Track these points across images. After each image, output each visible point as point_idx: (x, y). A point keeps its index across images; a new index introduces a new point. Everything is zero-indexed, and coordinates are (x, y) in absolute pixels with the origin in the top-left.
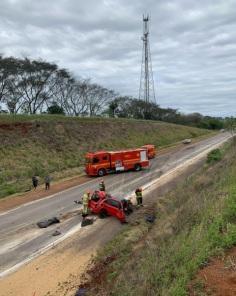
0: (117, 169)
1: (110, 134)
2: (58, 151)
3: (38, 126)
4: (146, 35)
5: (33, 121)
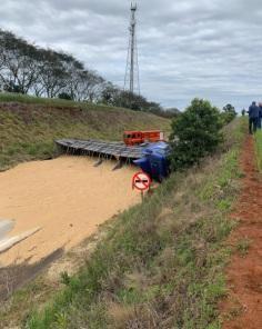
4: (133, 26)
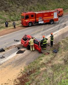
1: (36, 1)
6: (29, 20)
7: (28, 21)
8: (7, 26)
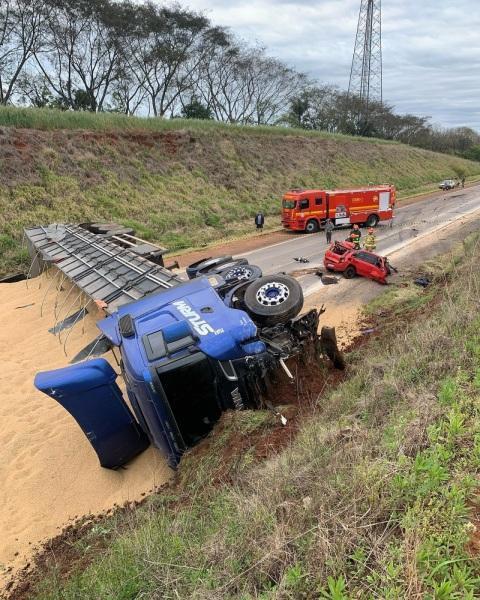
0: (338, 222)
1: (307, 162)
2: (229, 187)
3: (193, 140)
5: (183, 131)
6: (308, 213)
7: (306, 216)
8: (260, 226)
